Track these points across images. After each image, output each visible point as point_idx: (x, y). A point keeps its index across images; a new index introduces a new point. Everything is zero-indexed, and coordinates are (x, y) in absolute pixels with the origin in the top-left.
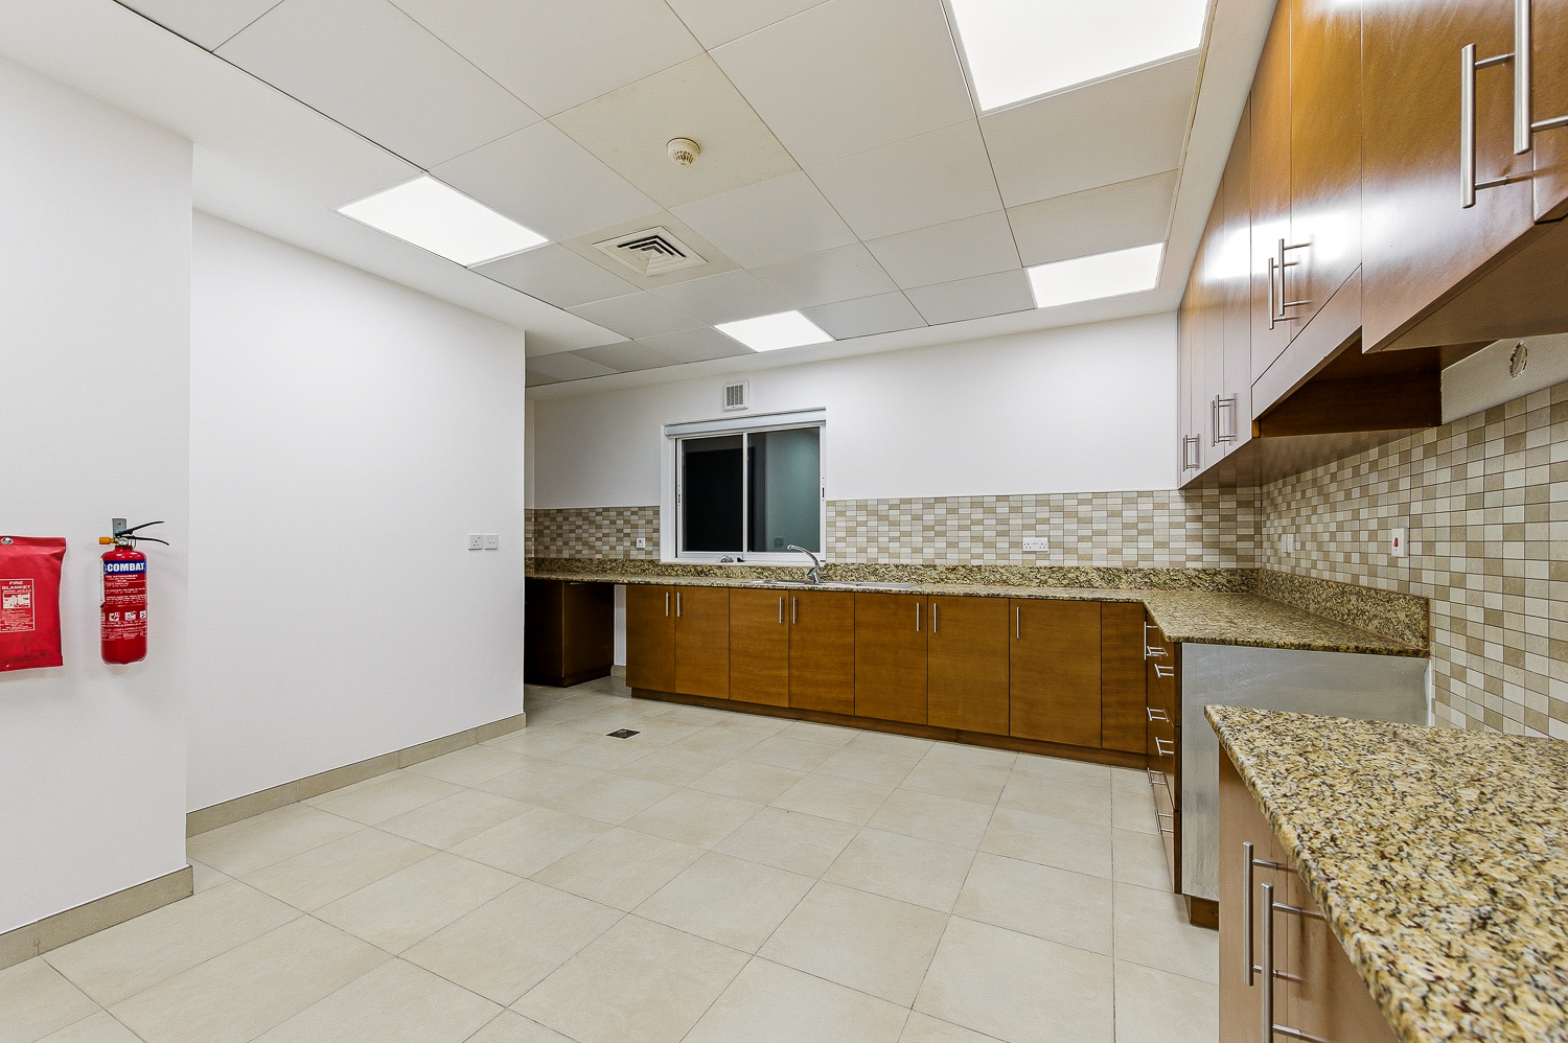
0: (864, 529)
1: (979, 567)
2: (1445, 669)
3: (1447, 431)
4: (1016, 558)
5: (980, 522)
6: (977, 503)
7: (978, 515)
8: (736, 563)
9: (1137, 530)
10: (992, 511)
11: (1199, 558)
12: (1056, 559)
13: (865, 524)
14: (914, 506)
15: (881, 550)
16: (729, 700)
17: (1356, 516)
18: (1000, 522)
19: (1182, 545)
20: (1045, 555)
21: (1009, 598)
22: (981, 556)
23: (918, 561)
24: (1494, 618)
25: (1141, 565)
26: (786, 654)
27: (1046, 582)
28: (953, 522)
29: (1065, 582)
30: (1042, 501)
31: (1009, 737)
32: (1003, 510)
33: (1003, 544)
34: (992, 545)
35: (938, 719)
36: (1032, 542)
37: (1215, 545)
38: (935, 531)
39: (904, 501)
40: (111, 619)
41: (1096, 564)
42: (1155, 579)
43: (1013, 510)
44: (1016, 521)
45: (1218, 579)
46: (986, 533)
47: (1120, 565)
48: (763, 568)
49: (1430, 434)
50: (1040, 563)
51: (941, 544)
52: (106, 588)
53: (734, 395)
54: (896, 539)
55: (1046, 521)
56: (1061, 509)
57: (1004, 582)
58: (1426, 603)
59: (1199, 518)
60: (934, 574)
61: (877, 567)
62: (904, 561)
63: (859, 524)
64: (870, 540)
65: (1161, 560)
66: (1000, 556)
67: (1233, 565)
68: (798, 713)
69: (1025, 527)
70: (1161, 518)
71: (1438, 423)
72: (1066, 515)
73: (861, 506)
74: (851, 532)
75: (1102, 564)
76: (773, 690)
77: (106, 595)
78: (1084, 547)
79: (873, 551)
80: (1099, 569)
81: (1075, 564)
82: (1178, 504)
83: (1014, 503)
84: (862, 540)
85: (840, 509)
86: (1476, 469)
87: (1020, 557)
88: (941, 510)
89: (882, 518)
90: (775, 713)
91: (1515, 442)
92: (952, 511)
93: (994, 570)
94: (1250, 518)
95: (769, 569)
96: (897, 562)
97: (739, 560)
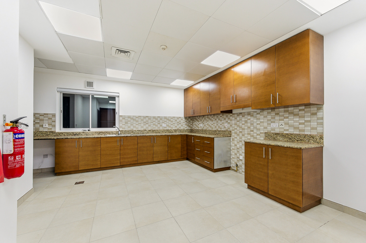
0: (130, 122)
1: (155, 130)
2: (234, 138)
3: (234, 114)
4: (161, 128)
5: (155, 121)
6: (154, 117)
7: (154, 120)
8: (87, 131)
9: (179, 123)
10: (157, 119)
11: (186, 128)
12: (168, 128)
13: (130, 121)
14: (141, 118)
15: (134, 127)
16: (100, 168)
17: (217, 122)
18: (158, 121)
19: (184, 126)
20: (166, 128)
21: (168, 135)
22: (155, 128)
23: (142, 129)
24: (240, 132)
25: (180, 129)
26: (119, 153)
27: (166, 132)
28: (150, 121)
29: (169, 132)
30: (165, 118)
31: (168, 160)
32: (159, 119)
33: (159, 126)
34: (157, 126)
35: (155, 160)
36: (164, 125)
37: (188, 126)
38: (146, 123)
39: (139, 116)
40: (17, 158)
41: (173, 129)
42: (181, 131)
43: (161, 119)
44: (161, 121)
45: (189, 130)
46: (156, 124)
47: (177, 129)
48: (100, 132)
49: (231, 114)
50: (165, 129)
51: (147, 125)
52: (14, 145)
53: (90, 84)
54: (138, 125)
55: (166, 121)
56: (168, 119)
57: (159, 133)
58: (231, 131)
59: (186, 122)
60: (146, 132)
61: (133, 131)
62: (140, 129)
63: (128, 121)
64: (131, 125)
65: (182, 128)
66: (158, 128)
67: (190, 129)
68: (122, 166)
69: (163, 122)
70: (182, 121)
71: (232, 113)
72: (169, 120)
73: (129, 117)
74: (126, 123)
75: (174, 129)
76: (115, 162)
77: (14, 148)
78: (172, 126)
79: (132, 127)
80: (174, 130)
81: (170, 129)
82: (184, 119)
83: (160, 118)
84: (129, 125)
85: (124, 117)
86: (238, 118)
87: (162, 128)
88: (147, 119)
89: (134, 120)
90: (115, 168)
91: (243, 116)
92: (150, 119)
93: (157, 131)
94: (192, 122)
95: (102, 132)
96: (138, 129)
97: (88, 130)
